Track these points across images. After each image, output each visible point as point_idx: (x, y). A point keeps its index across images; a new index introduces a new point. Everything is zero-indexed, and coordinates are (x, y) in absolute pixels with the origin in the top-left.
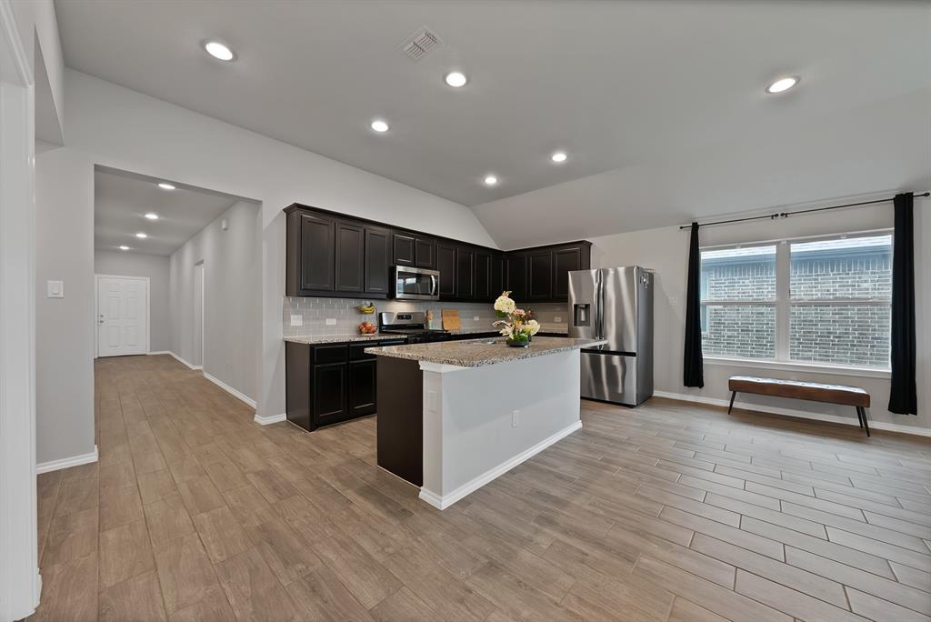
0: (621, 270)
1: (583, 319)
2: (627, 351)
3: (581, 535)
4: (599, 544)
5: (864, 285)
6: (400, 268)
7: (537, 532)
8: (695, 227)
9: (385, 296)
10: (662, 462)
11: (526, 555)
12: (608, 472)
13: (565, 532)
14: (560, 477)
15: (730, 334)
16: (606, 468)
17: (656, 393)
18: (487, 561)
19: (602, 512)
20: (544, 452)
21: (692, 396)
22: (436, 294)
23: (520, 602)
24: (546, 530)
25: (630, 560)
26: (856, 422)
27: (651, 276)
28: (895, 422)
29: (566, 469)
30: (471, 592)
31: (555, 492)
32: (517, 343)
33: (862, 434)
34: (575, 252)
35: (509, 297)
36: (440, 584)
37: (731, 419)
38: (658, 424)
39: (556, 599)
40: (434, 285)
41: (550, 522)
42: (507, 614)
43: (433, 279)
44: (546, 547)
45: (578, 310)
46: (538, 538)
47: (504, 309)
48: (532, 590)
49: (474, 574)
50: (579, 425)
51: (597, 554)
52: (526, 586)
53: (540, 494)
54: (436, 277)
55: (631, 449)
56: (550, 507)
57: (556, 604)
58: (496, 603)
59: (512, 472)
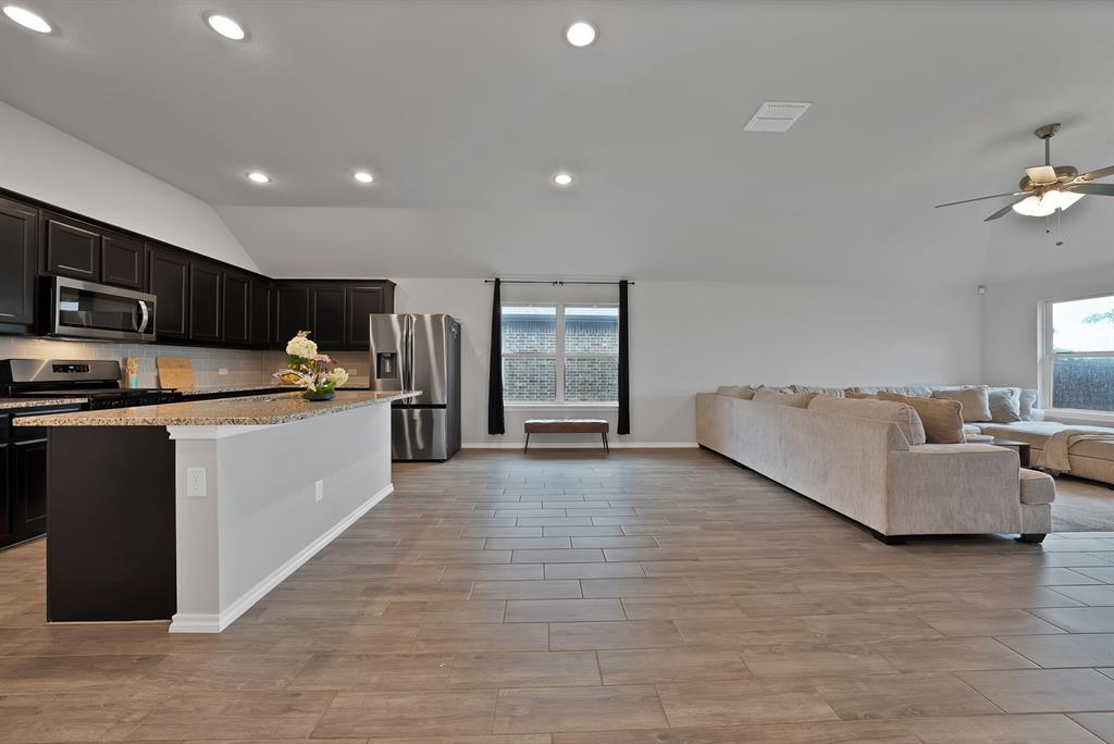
0: (427, 317)
1: (388, 369)
2: (434, 403)
3: (415, 589)
4: (435, 589)
5: (604, 344)
6: (61, 282)
7: (366, 604)
8: (498, 282)
9: (22, 329)
10: (480, 504)
11: (360, 630)
12: (431, 526)
13: (399, 592)
14: (379, 545)
15: (521, 384)
16: (426, 523)
17: (464, 445)
18: (311, 656)
19: (432, 563)
20: (355, 526)
21: (497, 443)
22: (148, 330)
23: (365, 673)
24: (378, 599)
25: (465, 591)
26: (601, 445)
27: (459, 327)
28: (620, 442)
29: (383, 535)
30: (299, 695)
31: (377, 561)
32: (319, 397)
33: (604, 453)
34: (376, 291)
35: (309, 337)
36: (248, 709)
37: (526, 459)
38: (469, 473)
39: (404, 652)
40: (145, 317)
41: (380, 590)
42: (353, 691)
43: (144, 307)
44: (381, 613)
45: (382, 359)
46: (369, 609)
47: (303, 354)
48: (376, 656)
49: (295, 677)
50: (390, 489)
51: (437, 597)
52: (367, 656)
53: (359, 568)
54: (148, 304)
55: (448, 500)
56: (375, 576)
57: (405, 656)
58: (335, 688)
59: (317, 557)
